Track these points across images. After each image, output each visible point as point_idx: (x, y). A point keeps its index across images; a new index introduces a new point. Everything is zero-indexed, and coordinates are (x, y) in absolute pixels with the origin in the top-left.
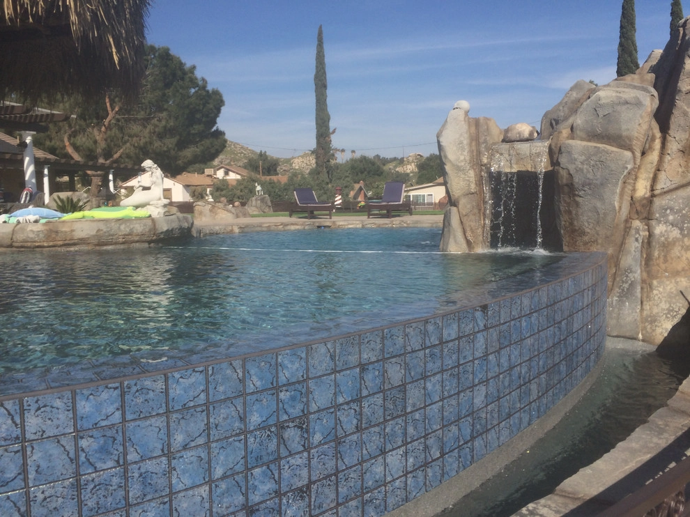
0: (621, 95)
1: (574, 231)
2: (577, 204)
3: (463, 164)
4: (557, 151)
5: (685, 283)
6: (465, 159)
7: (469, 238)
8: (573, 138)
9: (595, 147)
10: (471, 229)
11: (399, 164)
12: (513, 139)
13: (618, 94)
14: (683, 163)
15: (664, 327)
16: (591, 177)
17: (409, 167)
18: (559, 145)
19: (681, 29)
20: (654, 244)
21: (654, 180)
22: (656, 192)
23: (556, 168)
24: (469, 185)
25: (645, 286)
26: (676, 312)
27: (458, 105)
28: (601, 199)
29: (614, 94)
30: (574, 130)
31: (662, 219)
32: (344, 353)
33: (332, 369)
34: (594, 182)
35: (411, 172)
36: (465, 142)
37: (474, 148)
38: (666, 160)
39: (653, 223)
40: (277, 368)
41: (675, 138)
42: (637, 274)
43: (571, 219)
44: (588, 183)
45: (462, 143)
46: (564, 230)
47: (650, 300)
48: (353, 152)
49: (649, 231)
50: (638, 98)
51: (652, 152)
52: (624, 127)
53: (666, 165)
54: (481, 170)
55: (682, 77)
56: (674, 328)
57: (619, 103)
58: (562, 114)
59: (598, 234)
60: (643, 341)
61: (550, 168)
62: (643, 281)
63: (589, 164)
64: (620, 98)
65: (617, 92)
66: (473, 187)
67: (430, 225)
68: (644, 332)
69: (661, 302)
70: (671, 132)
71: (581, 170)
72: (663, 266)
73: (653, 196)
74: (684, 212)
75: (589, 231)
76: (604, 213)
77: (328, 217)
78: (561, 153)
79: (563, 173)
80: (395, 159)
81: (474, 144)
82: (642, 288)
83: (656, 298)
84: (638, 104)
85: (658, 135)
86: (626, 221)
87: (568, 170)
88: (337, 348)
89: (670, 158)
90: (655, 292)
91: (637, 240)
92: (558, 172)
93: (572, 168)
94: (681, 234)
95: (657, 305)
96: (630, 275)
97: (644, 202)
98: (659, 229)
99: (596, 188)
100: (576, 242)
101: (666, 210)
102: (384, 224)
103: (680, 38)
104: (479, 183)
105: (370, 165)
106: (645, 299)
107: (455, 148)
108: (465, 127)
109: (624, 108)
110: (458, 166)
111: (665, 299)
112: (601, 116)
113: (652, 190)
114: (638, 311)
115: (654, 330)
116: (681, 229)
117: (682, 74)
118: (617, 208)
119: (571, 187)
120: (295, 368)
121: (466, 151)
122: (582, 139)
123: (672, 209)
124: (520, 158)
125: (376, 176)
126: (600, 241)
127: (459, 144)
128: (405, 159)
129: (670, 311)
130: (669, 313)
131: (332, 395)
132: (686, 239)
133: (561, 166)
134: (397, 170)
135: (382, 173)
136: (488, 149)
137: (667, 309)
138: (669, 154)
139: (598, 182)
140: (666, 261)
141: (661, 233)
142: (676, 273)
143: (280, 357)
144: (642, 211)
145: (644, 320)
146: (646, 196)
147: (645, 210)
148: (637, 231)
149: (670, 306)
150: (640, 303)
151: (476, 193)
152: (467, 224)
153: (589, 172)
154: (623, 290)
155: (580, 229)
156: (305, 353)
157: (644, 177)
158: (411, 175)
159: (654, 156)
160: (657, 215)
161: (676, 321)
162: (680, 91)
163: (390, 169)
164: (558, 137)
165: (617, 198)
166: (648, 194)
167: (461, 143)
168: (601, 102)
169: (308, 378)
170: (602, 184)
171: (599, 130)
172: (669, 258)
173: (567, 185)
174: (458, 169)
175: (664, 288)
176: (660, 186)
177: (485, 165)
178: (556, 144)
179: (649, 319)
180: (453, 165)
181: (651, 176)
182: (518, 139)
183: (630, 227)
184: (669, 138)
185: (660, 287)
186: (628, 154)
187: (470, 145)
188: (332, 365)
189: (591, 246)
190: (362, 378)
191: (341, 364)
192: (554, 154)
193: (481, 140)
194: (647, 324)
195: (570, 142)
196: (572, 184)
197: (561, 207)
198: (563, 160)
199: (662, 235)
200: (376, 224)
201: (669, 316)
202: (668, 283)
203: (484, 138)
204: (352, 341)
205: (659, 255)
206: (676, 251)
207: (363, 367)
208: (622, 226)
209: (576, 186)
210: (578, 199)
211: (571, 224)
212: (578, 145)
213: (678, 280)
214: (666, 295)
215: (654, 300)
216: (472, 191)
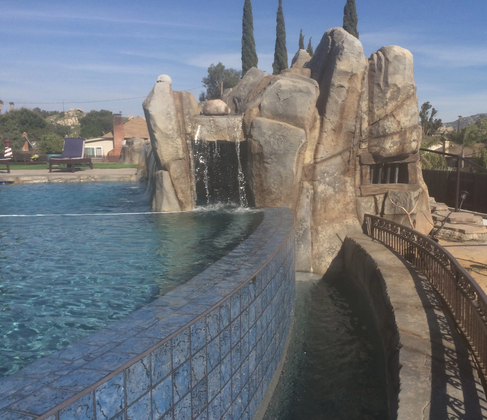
0: (296, 84)
1: (263, 191)
2: (266, 169)
3: (171, 132)
4: (249, 126)
5: (338, 227)
6: (173, 128)
7: (181, 198)
8: (261, 116)
9: (279, 124)
10: (182, 191)
11: (60, 117)
12: (212, 113)
13: (294, 84)
14: (335, 139)
15: (327, 261)
16: (277, 148)
17: (70, 120)
18: (251, 121)
19: (330, 37)
20: (317, 199)
21: (316, 151)
22: (318, 160)
23: (249, 139)
24: (177, 152)
25: (313, 231)
26: (334, 249)
27: (161, 78)
28: (284, 166)
29: (291, 83)
30: (262, 109)
31: (322, 180)
32: (159, 364)
33: (148, 387)
34: (279, 152)
35: (72, 125)
36: (173, 113)
37: (180, 119)
38: (324, 137)
39: (316, 183)
40: (95, 407)
41: (329, 120)
42: (308, 223)
43: (261, 181)
44: (274, 153)
45: (170, 114)
46: (256, 190)
47: (317, 242)
48: (12, 103)
49: (314, 190)
50: (308, 88)
51: (314, 130)
52: (299, 110)
53: (324, 140)
54: (186, 139)
55: (334, 74)
56: (334, 261)
57: (295, 91)
58: (244, 94)
59: (281, 194)
60: (313, 273)
61: (244, 139)
62: (312, 228)
63: (274, 138)
64: (296, 87)
65: (293, 81)
66: (181, 154)
67: (117, 180)
68: (314, 266)
69: (324, 243)
70: (327, 115)
71: (269, 142)
72: (323, 215)
73: (316, 163)
74: (335, 175)
75: (275, 190)
76: (286, 177)
77: (6, 171)
78: (253, 128)
79: (255, 144)
80: (55, 113)
81: (179, 115)
82: (312, 233)
83: (321, 240)
84: (308, 93)
85: (318, 117)
86: (300, 183)
87: (259, 142)
88: (152, 361)
89: (326, 135)
90: (320, 236)
91: (308, 197)
92: (251, 143)
93: (262, 140)
94: (334, 191)
95: (322, 245)
96: (304, 224)
97: (310, 167)
98: (321, 188)
99: (280, 157)
100: (265, 199)
101: (324, 173)
102: (71, 179)
103: (330, 44)
104: (186, 150)
105: (32, 117)
106: (314, 241)
107: (163, 118)
108: (171, 100)
109: (299, 94)
110: (167, 134)
111: (327, 240)
112: (282, 100)
113: (315, 158)
114: (310, 251)
115: (320, 264)
116: (334, 188)
117: (334, 72)
118: (295, 173)
119: (261, 155)
120: (113, 400)
121: (174, 121)
122: (268, 117)
123: (328, 173)
124: (218, 129)
125: (38, 128)
126: (283, 199)
127: (167, 114)
128: (66, 113)
129: (331, 248)
130: (330, 251)
131: (148, 416)
132: (337, 195)
133: (253, 138)
134: (58, 122)
135: (44, 125)
136: (191, 120)
137: (328, 248)
138: (325, 132)
139: (281, 152)
140: (325, 211)
141: (322, 191)
142: (332, 221)
143: (97, 394)
144: (309, 174)
145: (314, 257)
146: (311, 163)
147: (310, 173)
148: (308, 189)
149: (330, 245)
150: (311, 244)
151: (184, 158)
152: (178, 186)
153: (274, 144)
154: (299, 236)
155: (268, 189)
156: (122, 379)
157: (309, 149)
158: (72, 128)
159: (316, 133)
160: (319, 178)
161: (335, 255)
162: (333, 85)
163: (52, 122)
164: (250, 114)
165: (295, 165)
166: (312, 162)
167: (168, 113)
168: (282, 88)
169: (127, 406)
170: (284, 154)
171: (281, 111)
172: (327, 210)
173: (258, 154)
174: (167, 137)
175: (326, 233)
176: (320, 155)
177: (189, 134)
178: (249, 120)
179: (317, 256)
180: (162, 133)
181: (314, 148)
182: (216, 113)
183: (303, 187)
184: (326, 120)
185: (323, 231)
186: (302, 131)
187: (176, 115)
188: (148, 382)
189: (276, 202)
190: (174, 385)
191: (156, 377)
192: (247, 128)
193: (185, 112)
194: (316, 260)
195: (259, 118)
196: (262, 153)
197: (253, 172)
198: (255, 133)
199: (322, 192)
200: (62, 179)
201: (330, 252)
202: (328, 228)
203: (187, 110)
204: (165, 348)
205: (321, 207)
206: (331, 204)
207: (174, 373)
208: (298, 186)
209: (265, 155)
210: (266, 165)
211: (261, 185)
212: (266, 122)
213: (334, 225)
214: (327, 237)
215: (320, 241)
216: (181, 156)
